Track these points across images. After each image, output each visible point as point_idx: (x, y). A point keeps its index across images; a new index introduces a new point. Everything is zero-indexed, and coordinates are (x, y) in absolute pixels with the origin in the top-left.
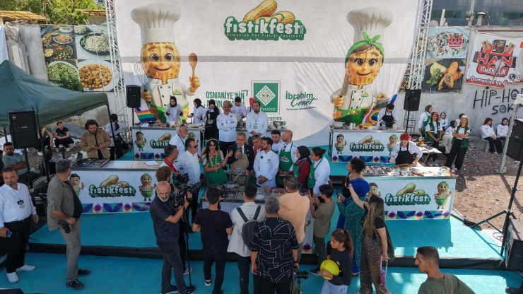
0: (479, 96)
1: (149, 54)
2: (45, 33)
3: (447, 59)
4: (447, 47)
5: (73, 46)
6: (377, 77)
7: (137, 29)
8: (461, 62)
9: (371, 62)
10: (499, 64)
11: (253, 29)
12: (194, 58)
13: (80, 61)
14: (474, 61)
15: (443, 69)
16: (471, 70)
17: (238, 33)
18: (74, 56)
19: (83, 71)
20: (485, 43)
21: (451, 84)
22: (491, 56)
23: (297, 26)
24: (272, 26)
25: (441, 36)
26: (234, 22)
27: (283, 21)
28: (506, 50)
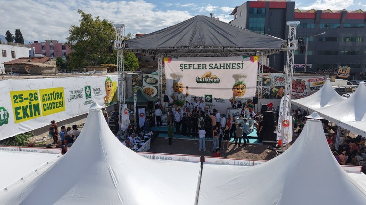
1: (175, 86)
2: (133, 77)
4: (278, 82)
5: (142, 81)
6: (245, 93)
9: (242, 89)
11: (204, 80)
12: (187, 87)
13: (144, 86)
17: (200, 81)
19: (145, 90)
20: (293, 80)
23: (217, 79)
25: (275, 78)
26: (199, 78)
27: (213, 78)
28: (302, 83)
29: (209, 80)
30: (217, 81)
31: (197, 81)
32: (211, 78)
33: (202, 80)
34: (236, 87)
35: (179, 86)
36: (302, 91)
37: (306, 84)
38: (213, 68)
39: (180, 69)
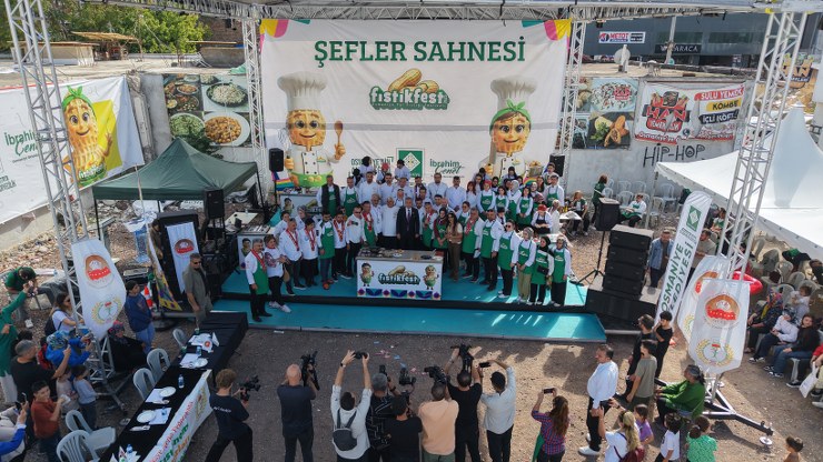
0: (650, 154)
1: (294, 121)
2: (168, 83)
3: (613, 113)
4: (613, 100)
5: (199, 97)
7: (283, 96)
8: (628, 116)
9: (518, 129)
10: (670, 118)
11: (398, 98)
12: (339, 126)
13: (206, 113)
14: (644, 115)
15: (609, 123)
16: (640, 126)
17: (383, 102)
18: (200, 107)
19: (210, 123)
20: (655, 95)
21: (618, 140)
22: (662, 110)
23: (440, 96)
24: (417, 96)
25: (606, 87)
26: (380, 92)
27: (427, 91)
28: (679, 103)
29: (413, 98)
30: (440, 102)
31: (374, 100)
32: (419, 90)
33: (392, 97)
34: (499, 123)
35: (309, 120)
36: (677, 126)
37: (691, 106)
38: (428, 57)
39: (317, 58)
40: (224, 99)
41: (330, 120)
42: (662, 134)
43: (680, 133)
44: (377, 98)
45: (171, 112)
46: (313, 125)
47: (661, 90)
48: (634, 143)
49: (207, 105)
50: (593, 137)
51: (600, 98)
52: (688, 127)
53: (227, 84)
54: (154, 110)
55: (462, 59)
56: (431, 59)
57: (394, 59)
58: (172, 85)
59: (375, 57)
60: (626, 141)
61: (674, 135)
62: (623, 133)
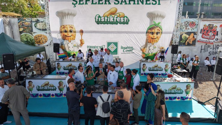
0: (203, 48)
1: (63, 30)
2: (20, 21)
3: (189, 32)
4: (189, 27)
5: (31, 27)
6: (160, 40)
7: (58, 19)
8: (195, 33)
9: (157, 33)
10: (211, 34)
11: (107, 20)
12: (82, 32)
13: (34, 33)
14: (201, 33)
15: (187, 36)
16: (199, 37)
17: (101, 21)
18: (32, 31)
19: (36, 37)
20: (205, 25)
21: (191, 43)
22: (208, 31)
23: (125, 19)
24: (115, 19)
25: (186, 22)
26: (99, 17)
27: (120, 16)
28: (214, 28)
29: (114, 19)
30: (125, 21)
31: (97, 20)
32: (116, 16)
33: (104, 19)
34: (150, 31)
35: (69, 29)
36: (213, 37)
37: (218, 29)
38: (120, 3)
39: (73, 4)
40: (41, 28)
41: (78, 29)
42: (208, 40)
43: (214, 40)
44: (98, 19)
45: (21, 32)
46: (71, 31)
47: (207, 23)
48: (197, 43)
49: (34, 30)
50: (181, 42)
51: (184, 26)
52: (217, 38)
53: (42, 22)
54: (14, 32)
55: (134, 4)
56: (121, 4)
57: (106, 3)
58: (21, 22)
59: (98, 3)
60: (194, 43)
61: (212, 41)
62: (193, 40)
